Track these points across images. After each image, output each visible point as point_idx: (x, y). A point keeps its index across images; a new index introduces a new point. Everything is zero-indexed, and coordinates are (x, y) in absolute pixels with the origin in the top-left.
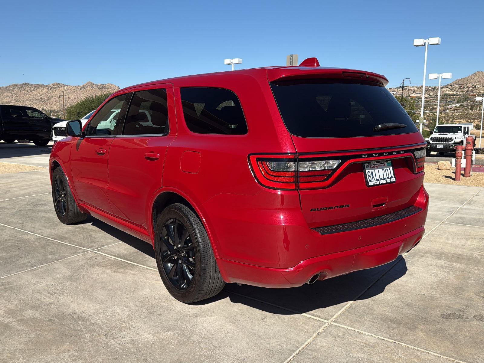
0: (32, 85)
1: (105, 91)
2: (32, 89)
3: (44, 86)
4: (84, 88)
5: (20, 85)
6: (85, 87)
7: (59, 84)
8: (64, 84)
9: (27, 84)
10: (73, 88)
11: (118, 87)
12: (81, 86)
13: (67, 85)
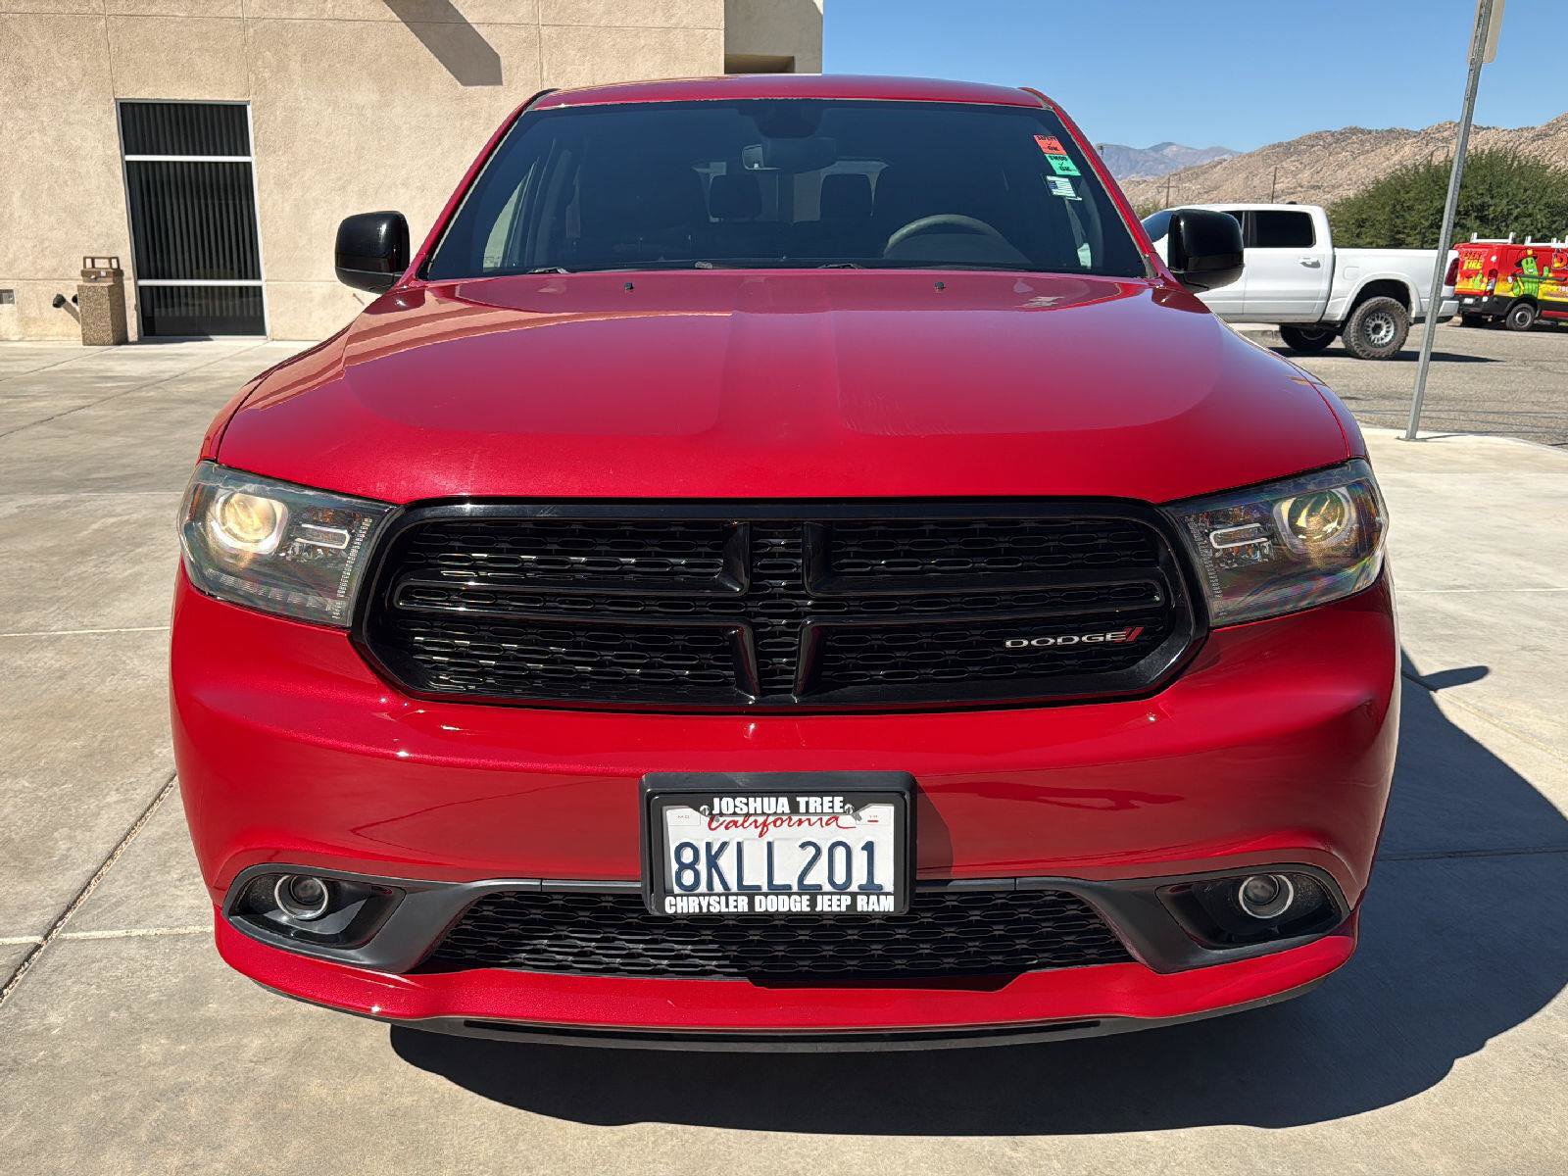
0: (1370, 132)
2: (1368, 147)
3: (1407, 134)
5: (1333, 135)
6: (1552, 132)
9: (1354, 131)
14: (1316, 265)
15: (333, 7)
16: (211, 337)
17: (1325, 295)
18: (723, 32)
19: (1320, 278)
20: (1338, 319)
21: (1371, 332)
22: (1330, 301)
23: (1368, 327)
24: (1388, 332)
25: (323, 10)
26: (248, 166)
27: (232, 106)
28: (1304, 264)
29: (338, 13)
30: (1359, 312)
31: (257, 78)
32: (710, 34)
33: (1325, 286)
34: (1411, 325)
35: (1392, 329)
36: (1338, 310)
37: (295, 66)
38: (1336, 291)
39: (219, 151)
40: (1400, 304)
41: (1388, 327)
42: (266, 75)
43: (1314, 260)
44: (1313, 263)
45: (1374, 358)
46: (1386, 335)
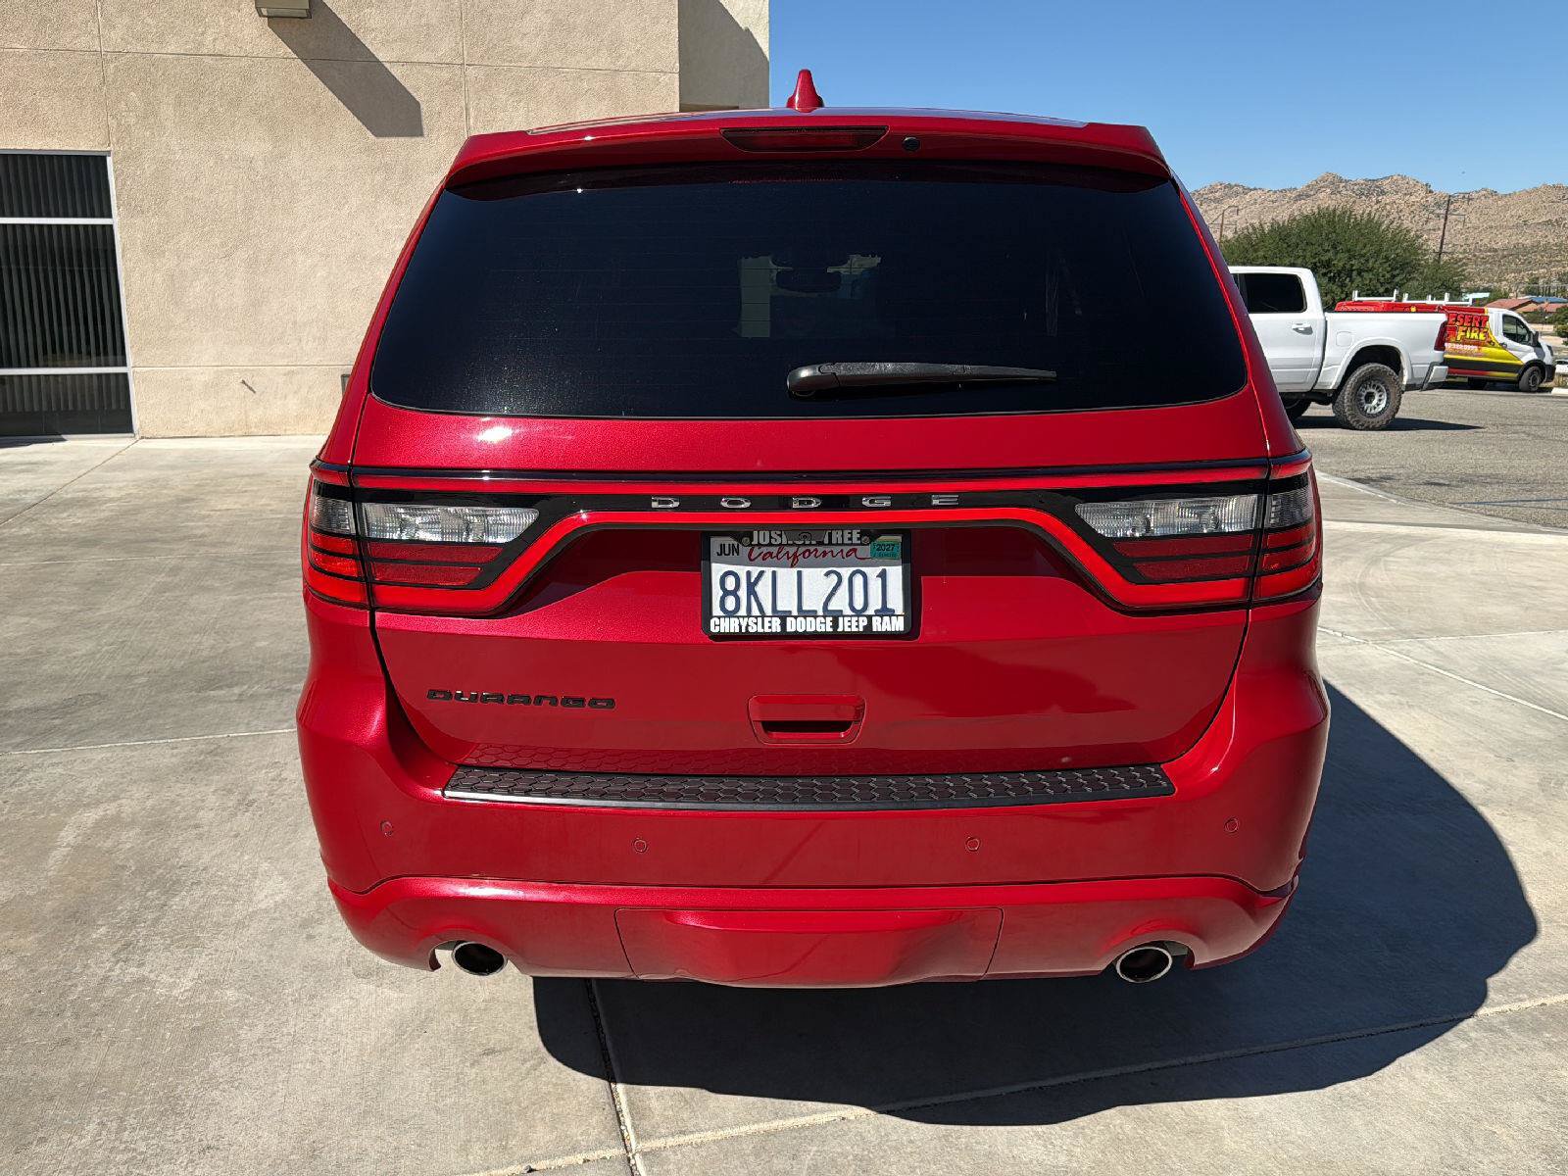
1: (1378, 202)
4: (1308, 196)
6: (1312, 193)
7: (1229, 186)
8: (1246, 186)
10: (1273, 197)
11: (1427, 185)
12: (1300, 187)
13: (1255, 189)
14: (1308, 331)
15: (215, 40)
16: (64, 436)
17: (1319, 362)
18: (677, 76)
19: (1312, 345)
20: (1331, 388)
21: (1363, 401)
22: (1323, 369)
23: (1361, 396)
24: (1380, 400)
25: (202, 44)
26: (108, 230)
27: (86, 158)
28: (1297, 330)
29: (220, 47)
30: (1352, 380)
31: (119, 125)
32: (664, 78)
33: (1318, 354)
34: (1403, 392)
35: (1384, 397)
36: (1331, 379)
37: (167, 111)
38: (1328, 358)
39: (70, 211)
40: (1392, 371)
41: (1380, 396)
42: (133, 121)
43: (1307, 325)
44: (1306, 329)
45: (1368, 429)
46: (1379, 404)
